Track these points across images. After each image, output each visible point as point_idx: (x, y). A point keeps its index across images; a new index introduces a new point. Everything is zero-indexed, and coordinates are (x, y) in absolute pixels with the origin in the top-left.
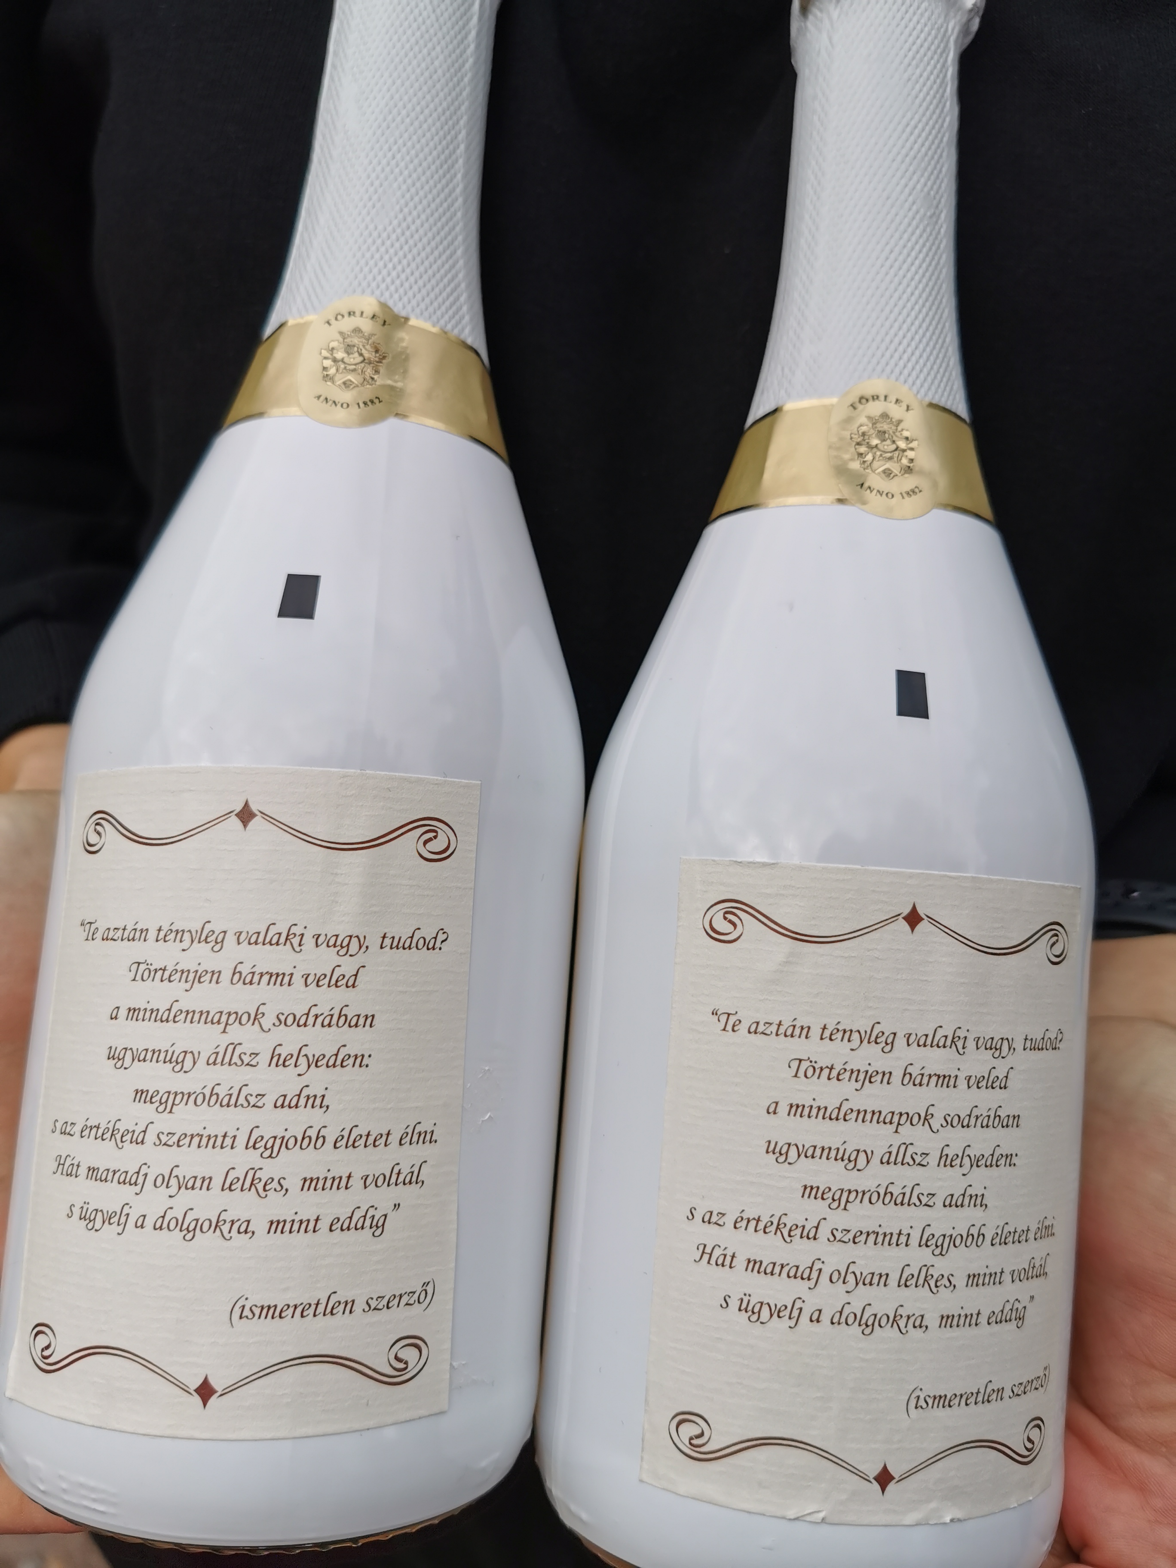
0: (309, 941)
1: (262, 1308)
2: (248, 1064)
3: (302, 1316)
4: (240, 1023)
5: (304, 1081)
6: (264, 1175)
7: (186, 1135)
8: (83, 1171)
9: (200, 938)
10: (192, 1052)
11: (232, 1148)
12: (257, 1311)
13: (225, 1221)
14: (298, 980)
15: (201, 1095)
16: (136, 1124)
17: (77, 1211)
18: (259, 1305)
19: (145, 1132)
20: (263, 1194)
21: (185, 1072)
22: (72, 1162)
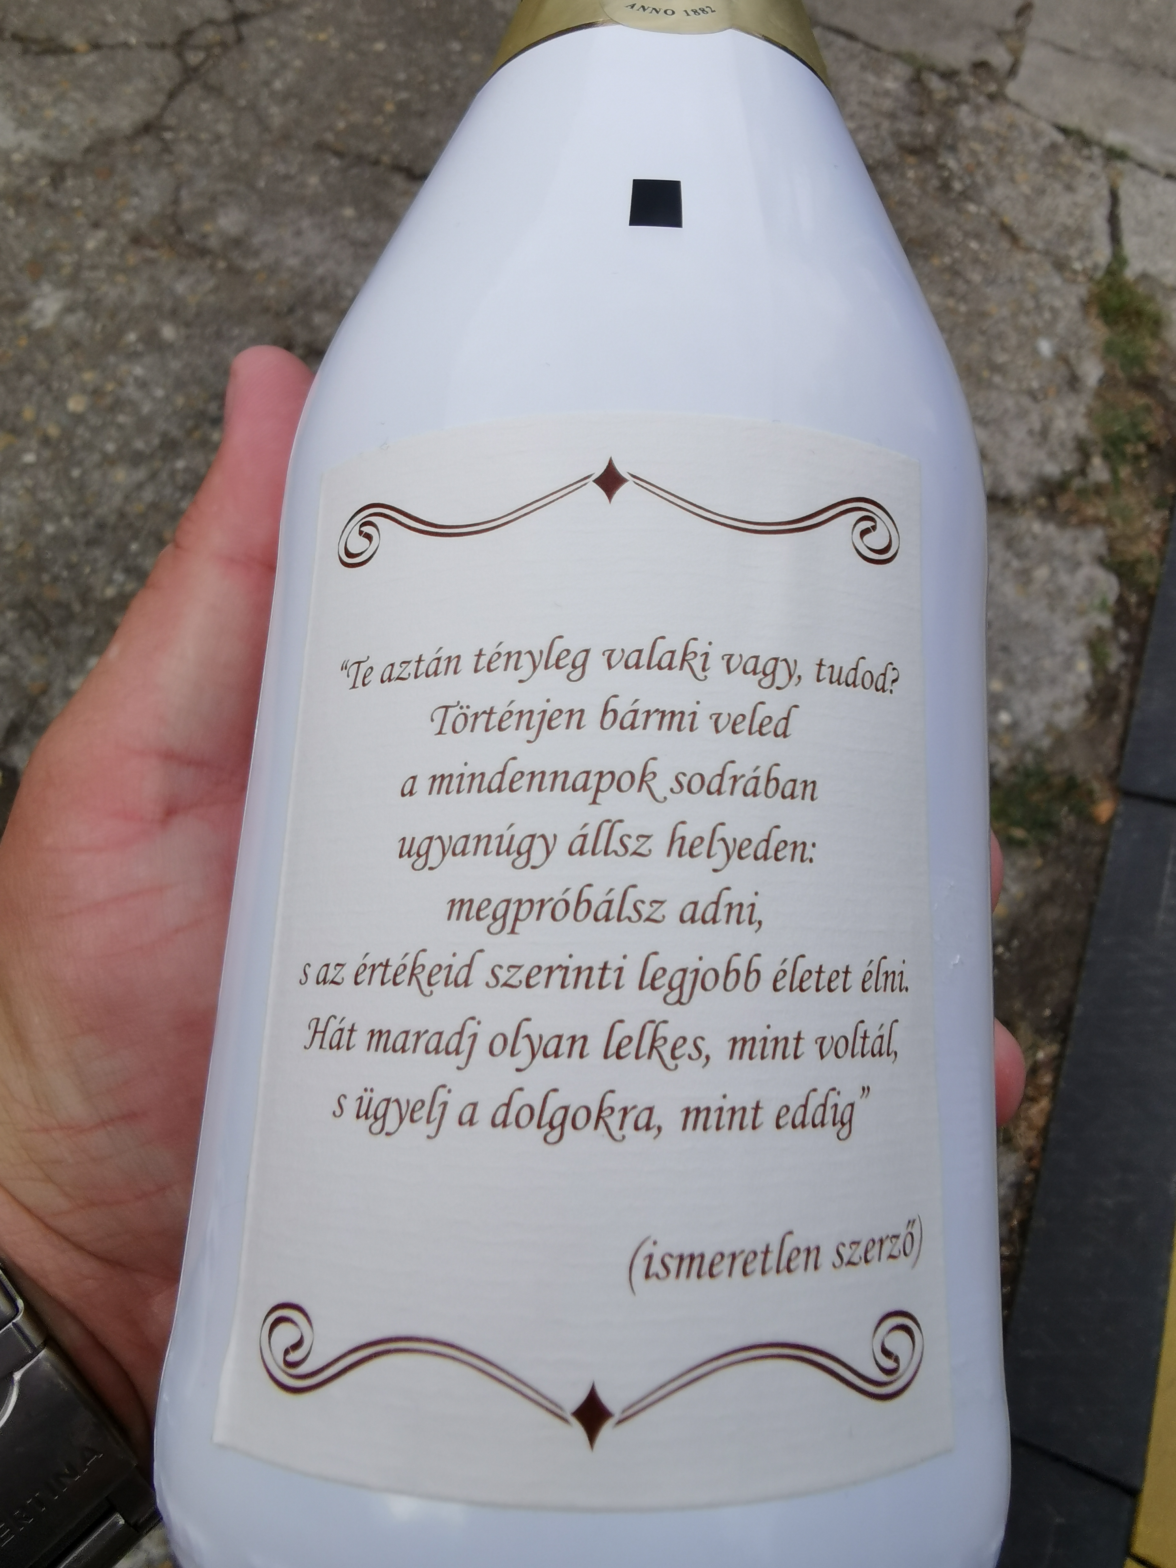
0: (716, 665)
1: (681, 1258)
2: (635, 853)
3: (745, 1273)
4: (619, 788)
5: (723, 879)
6: (669, 1032)
7: (540, 968)
8: (361, 1038)
9: (547, 662)
10: (543, 836)
11: (617, 987)
12: (673, 1264)
13: (612, 1109)
14: (704, 723)
15: (563, 904)
16: (454, 955)
17: (350, 1106)
18: (676, 1253)
19: (470, 966)
20: (670, 1063)
21: (533, 867)
22: (341, 1026)
